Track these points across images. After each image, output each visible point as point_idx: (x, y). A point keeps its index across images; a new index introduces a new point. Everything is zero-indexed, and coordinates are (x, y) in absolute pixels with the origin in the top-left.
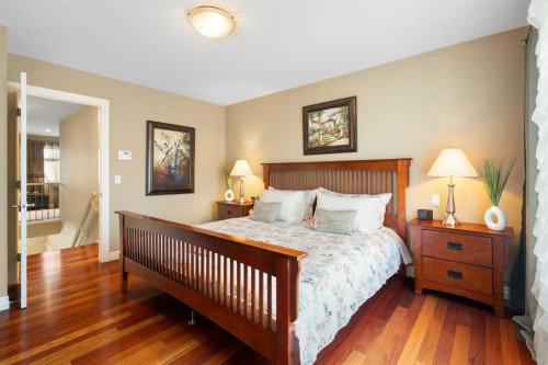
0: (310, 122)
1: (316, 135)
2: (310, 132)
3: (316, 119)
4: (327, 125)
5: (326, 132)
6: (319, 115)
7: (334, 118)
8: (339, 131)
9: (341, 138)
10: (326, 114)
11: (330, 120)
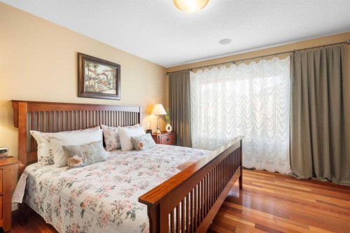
0: (86, 69)
1: (92, 82)
2: (86, 78)
3: (92, 68)
4: (101, 77)
5: (100, 82)
6: (95, 67)
7: (107, 73)
8: (110, 84)
9: (111, 89)
10: (101, 68)
11: (104, 74)
